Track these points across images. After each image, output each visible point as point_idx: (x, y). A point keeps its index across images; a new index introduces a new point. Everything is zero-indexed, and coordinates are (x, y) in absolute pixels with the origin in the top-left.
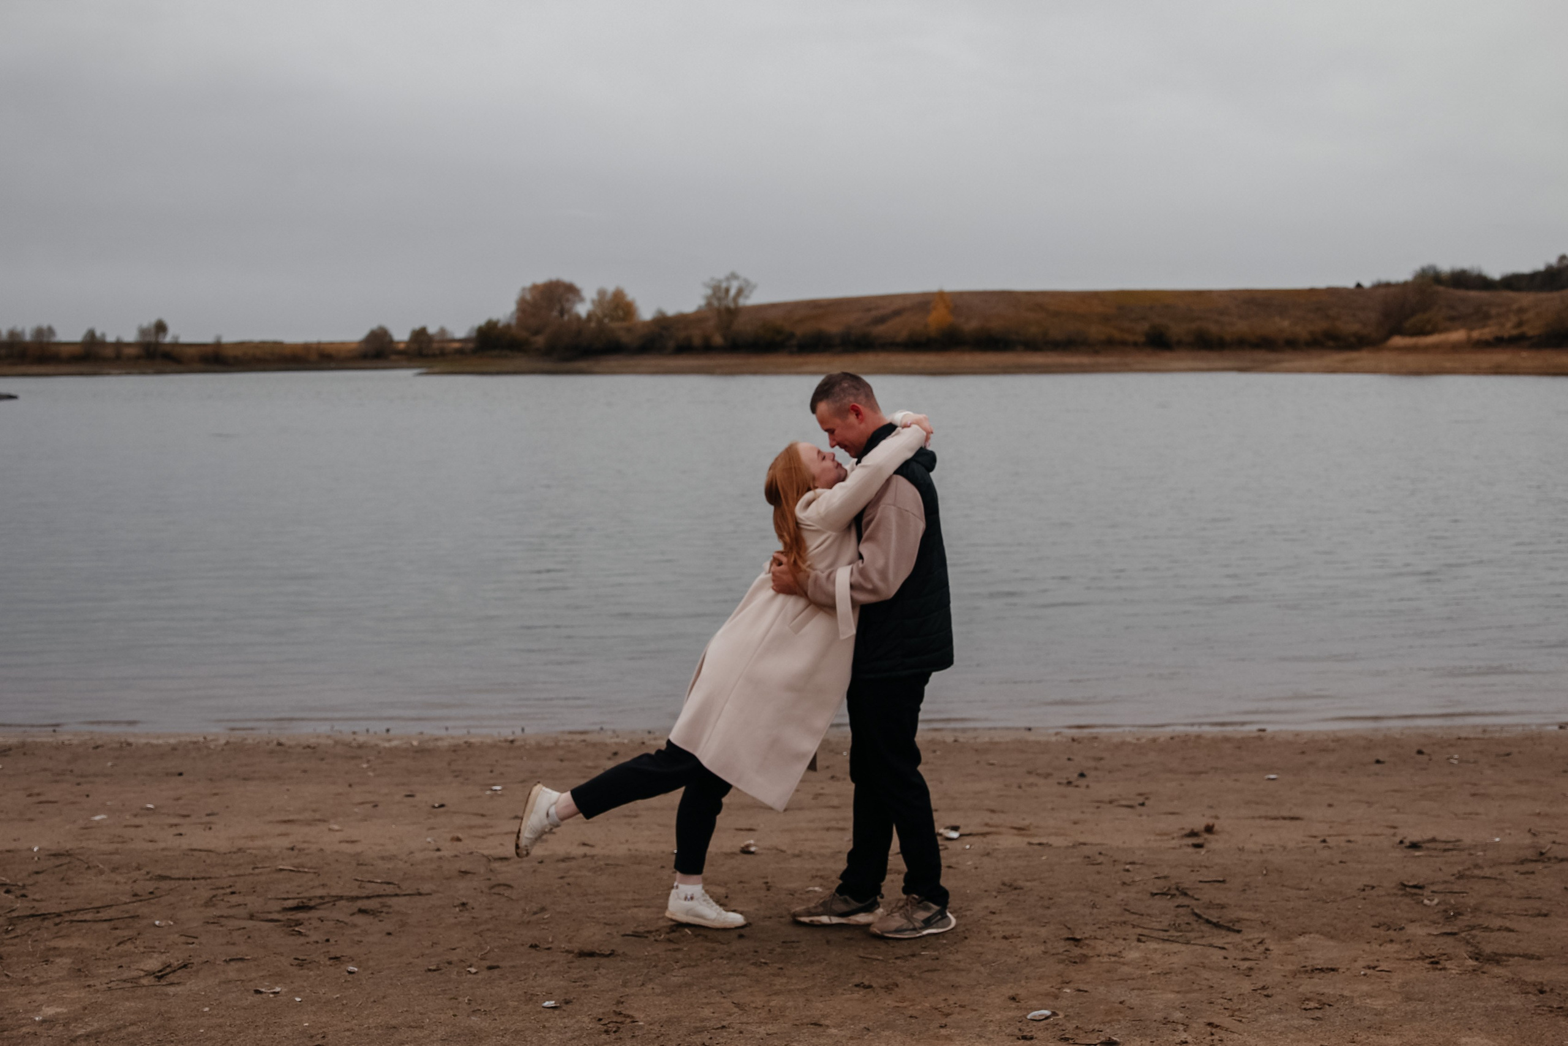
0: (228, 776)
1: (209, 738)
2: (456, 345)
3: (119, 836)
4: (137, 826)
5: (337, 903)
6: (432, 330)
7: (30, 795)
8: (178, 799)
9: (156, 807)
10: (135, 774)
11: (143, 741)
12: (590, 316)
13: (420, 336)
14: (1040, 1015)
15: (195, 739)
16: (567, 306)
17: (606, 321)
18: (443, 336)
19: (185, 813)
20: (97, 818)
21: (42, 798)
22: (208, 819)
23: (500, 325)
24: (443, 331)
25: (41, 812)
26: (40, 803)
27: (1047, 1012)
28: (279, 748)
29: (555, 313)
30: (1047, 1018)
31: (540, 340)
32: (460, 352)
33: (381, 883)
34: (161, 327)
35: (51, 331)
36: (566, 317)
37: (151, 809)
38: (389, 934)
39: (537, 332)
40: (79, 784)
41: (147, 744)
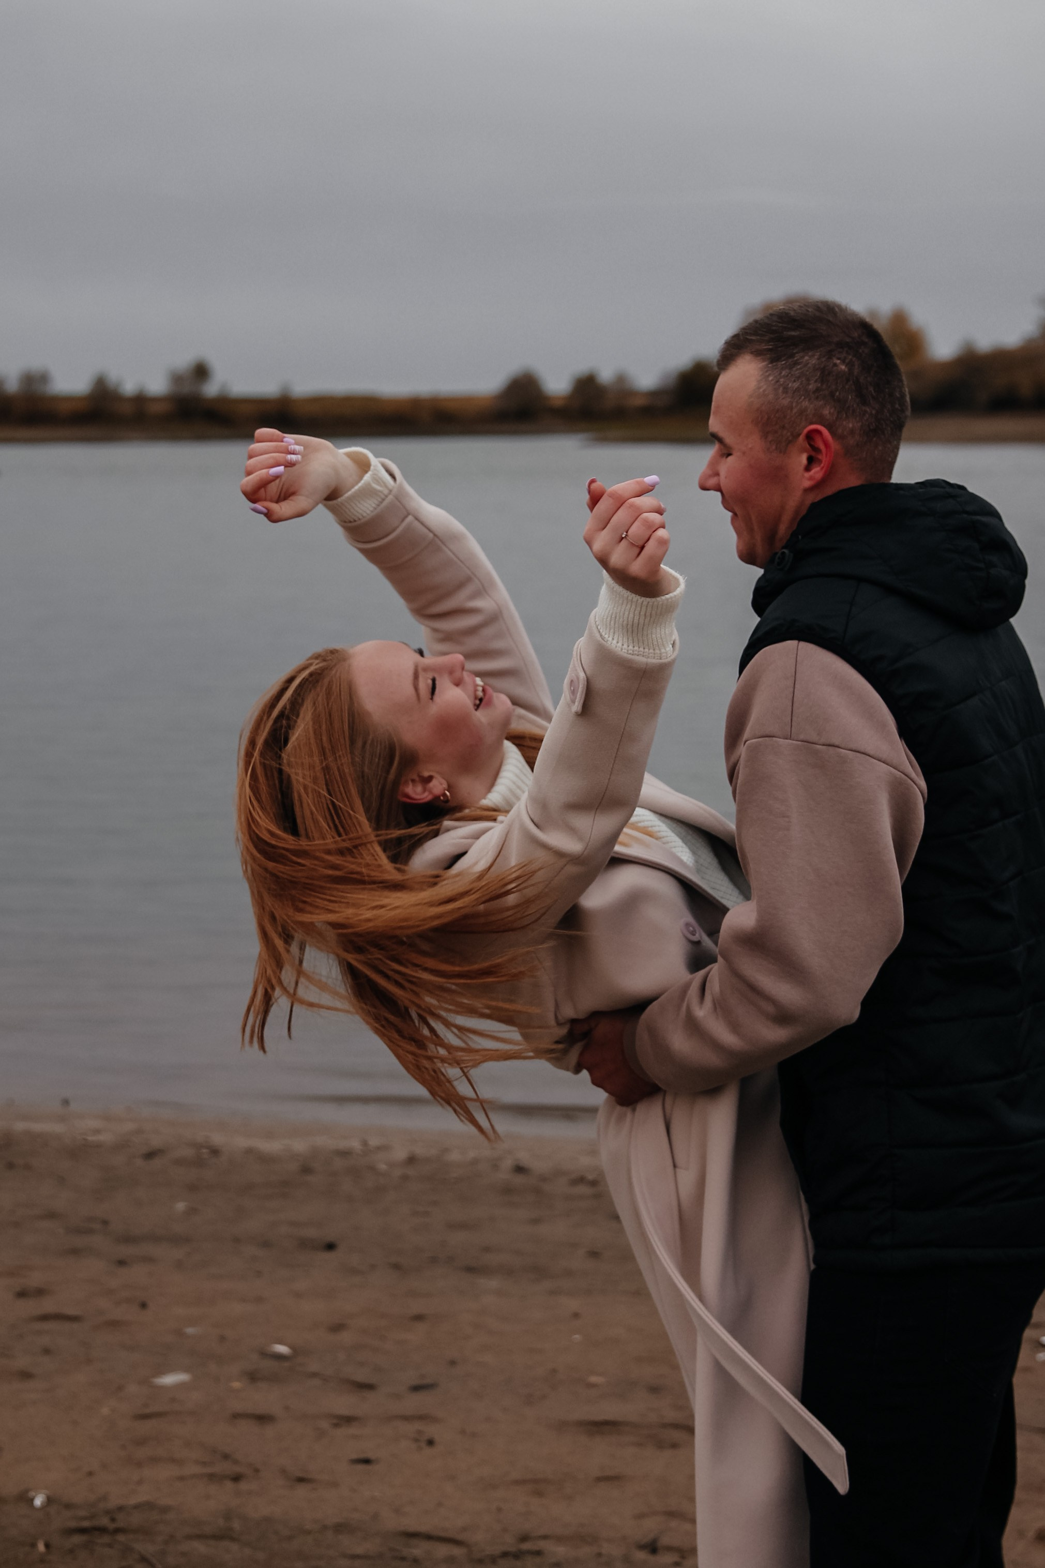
0: (434, 1260)
1: (374, 1142)
2: (643, 400)
3: (226, 1457)
4: (263, 1419)
7: (22, 1294)
8: (337, 1328)
9: (296, 1351)
10: (237, 1240)
11: (242, 1142)
13: (587, 386)
15: (343, 1144)
18: (622, 387)
19: (361, 1376)
20: (169, 1380)
21: (48, 1305)
22: (414, 1403)
24: (621, 379)
25: (47, 1351)
26: (45, 1318)
28: (519, 1180)
32: (650, 413)
34: (201, 372)
35: (44, 378)
37: (279, 1357)
40: (121, 1263)
41: (249, 1151)
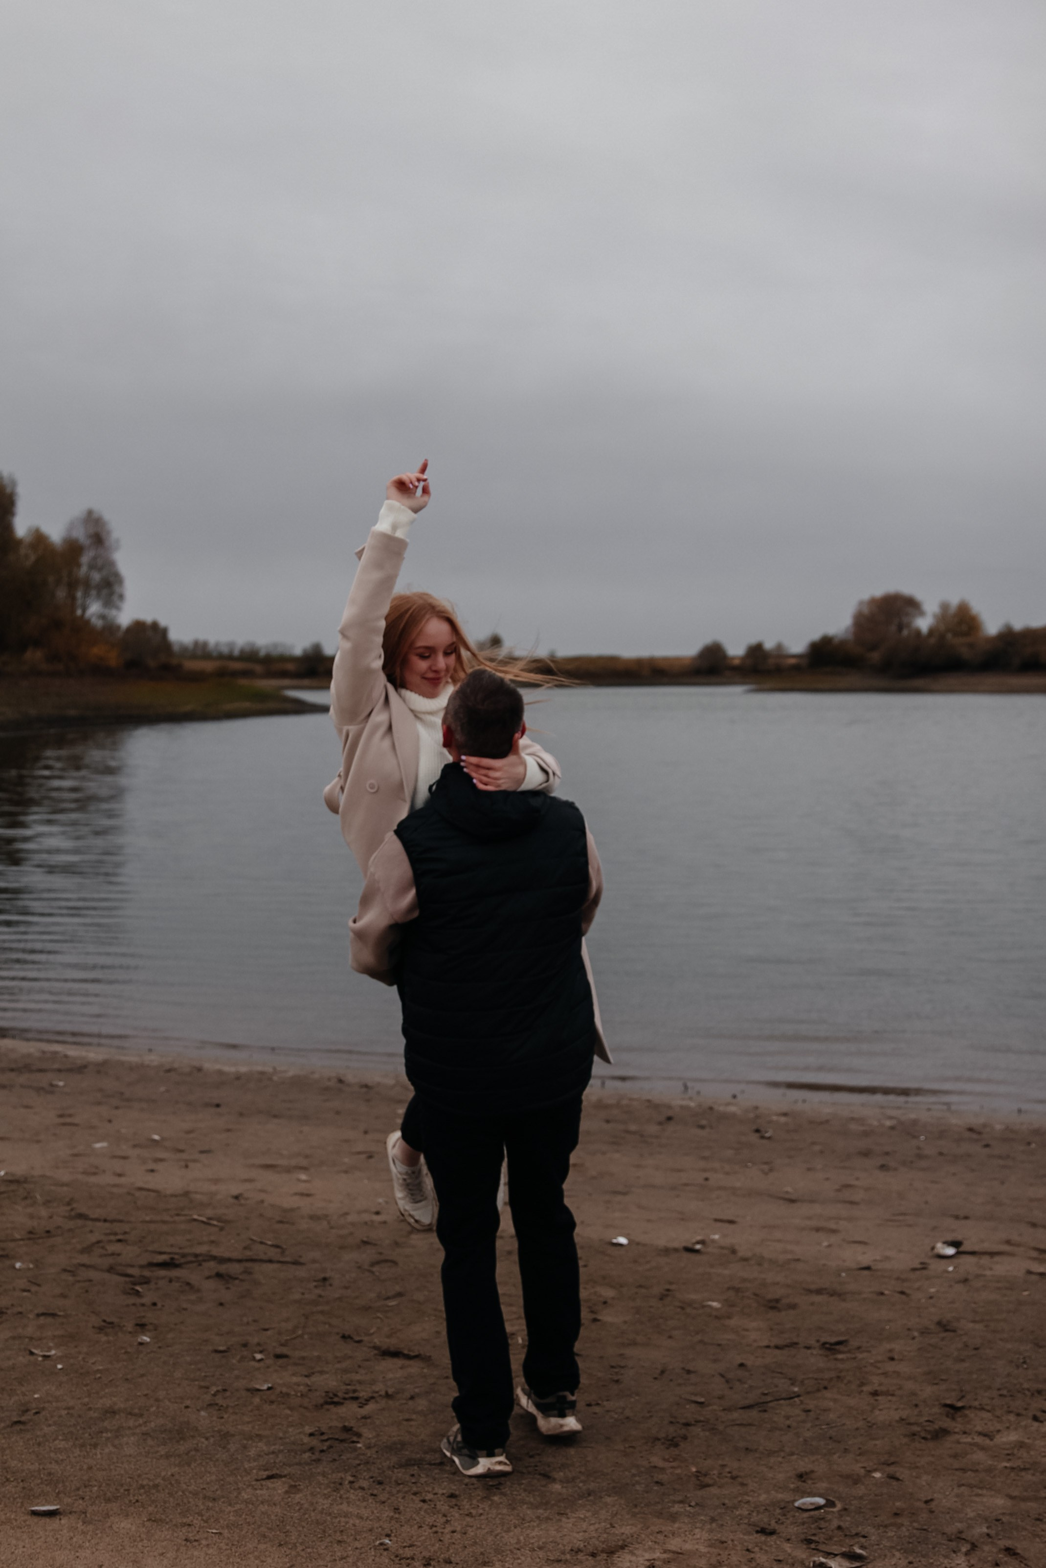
2: (793, 661)
4: (124, 1158)
5: (204, 1264)
6: (769, 645)
8: (191, 1132)
9: (160, 1139)
12: (931, 632)
13: (756, 651)
14: (812, 1504)
16: (905, 620)
17: (949, 636)
18: (780, 650)
19: (183, 1147)
22: (197, 1156)
23: (836, 641)
24: (779, 647)
27: (821, 1501)
29: (893, 628)
30: (818, 1508)
31: (875, 656)
32: (796, 669)
33: (272, 1246)
34: (496, 641)
36: (905, 632)
37: (155, 1140)
38: (221, 1304)
39: (874, 647)
